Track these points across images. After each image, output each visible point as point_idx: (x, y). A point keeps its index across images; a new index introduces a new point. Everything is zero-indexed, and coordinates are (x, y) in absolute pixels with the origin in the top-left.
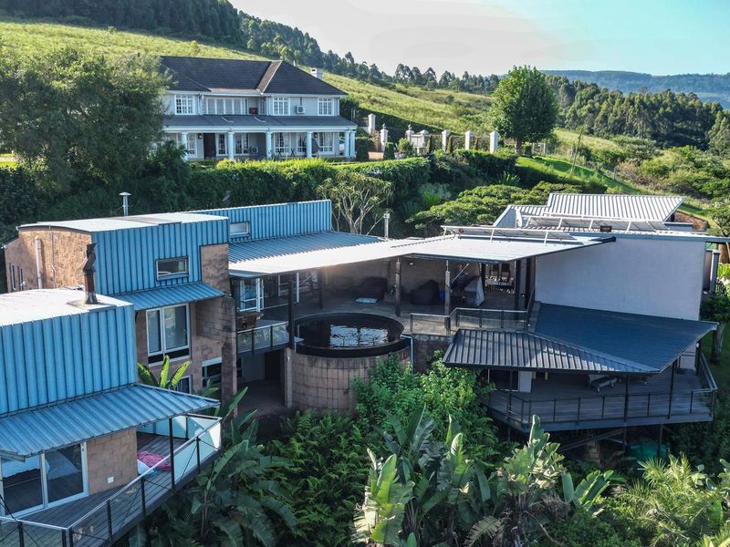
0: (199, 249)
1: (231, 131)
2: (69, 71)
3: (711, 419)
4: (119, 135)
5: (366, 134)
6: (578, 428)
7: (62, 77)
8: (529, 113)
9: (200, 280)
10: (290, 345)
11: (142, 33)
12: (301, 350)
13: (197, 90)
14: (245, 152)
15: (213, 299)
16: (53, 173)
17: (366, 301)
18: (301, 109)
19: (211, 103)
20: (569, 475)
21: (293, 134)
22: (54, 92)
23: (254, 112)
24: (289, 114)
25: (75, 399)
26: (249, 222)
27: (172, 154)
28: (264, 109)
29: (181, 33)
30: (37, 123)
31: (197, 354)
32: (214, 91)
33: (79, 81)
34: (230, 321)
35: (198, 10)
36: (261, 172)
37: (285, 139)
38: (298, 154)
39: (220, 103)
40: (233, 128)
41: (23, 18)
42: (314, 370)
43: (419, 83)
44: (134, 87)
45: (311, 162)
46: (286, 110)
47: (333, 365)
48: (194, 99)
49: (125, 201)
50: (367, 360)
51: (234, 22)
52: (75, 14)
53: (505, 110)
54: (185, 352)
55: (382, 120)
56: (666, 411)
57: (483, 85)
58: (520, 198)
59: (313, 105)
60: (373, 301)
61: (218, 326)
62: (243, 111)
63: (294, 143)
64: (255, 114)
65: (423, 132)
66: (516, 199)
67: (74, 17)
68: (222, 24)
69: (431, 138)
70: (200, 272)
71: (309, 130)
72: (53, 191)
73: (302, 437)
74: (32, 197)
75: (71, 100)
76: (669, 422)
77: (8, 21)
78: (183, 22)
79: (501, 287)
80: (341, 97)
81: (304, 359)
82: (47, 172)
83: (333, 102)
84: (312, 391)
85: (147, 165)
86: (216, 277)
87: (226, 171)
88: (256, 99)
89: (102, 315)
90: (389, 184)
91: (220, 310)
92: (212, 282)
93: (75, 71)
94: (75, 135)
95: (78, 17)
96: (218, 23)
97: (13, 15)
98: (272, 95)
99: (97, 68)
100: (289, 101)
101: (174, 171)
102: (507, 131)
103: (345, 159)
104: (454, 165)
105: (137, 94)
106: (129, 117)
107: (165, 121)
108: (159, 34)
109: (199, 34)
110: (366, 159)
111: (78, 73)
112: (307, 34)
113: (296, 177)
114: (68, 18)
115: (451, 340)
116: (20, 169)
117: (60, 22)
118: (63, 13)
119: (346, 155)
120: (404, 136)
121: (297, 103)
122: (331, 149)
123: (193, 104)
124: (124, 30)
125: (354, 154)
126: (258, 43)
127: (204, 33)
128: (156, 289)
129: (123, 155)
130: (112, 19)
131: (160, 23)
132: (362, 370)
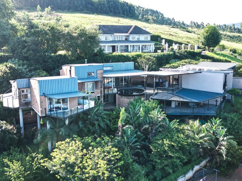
0: (97, 71)
1: (119, 45)
2: (76, 31)
3: (216, 115)
4: (88, 46)
5: (162, 45)
6: (181, 114)
7: (75, 33)
8: (212, 39)
9: (97, 78)
10: (117, 93)
11: (105, 15)
12: (119, 94)
13: (111, 34)
14: (124, 50)
15: (99, 81)
16: (72, 55)
17: (140, 86)
18: (139, 39)
19: (115, 37)
20: (168, 119)
21: (137, 46)
22: (73, 36)
23: (126, 39)
24: (136, 40)
25: (67, 93)
26: (113, 67)
27: (101, 51)
28: (129, 39)
29: (116, 15)
30: (69, 43)
31: (96, 93)
32: (115, 34)
33: (79, 34)
34: (102, 86)
35: (122, 7)
36: (123, 55)
37: (135, 47)
38: (138, 51)
39: (117, 37)
40: (119, 44)
41: (72, 12)
42: (122, 99)
43: (197, 27)
44: (92, 35)
45: (138, 53)
46: (135, 39)
47: (126, 98)
48: (110, 36)
49: (86, 61)
50: (134, 97)
51: (133, 11)
52: (86, 10)
53: (204, 38)
54: (93, 92)
55: (167, 41)
56: (204, 112)
57: (220, 28)
58: (193, 63)
59: (142, 37)
60: (141, 86)
61: (100, 87)
62: (124, 39)
63: (137, 48)
64: (127, 40)
65: (177, 44)
66: (192, 63)
67: (86, 11)
68: (130, 11)
69: (179, 46)
70: (97, 76)
71: (141, 44)
72: (72, 59)
73: (116, 111)
74: (67, 61)
75: (77, 38)
76: (204, 115)
77: (68, 13)
78: (117, 11)
79: (176, 84)
80: (151, 35)
81: (120, 96)
82: (71, 55)
83: (149, 36)
84: (121, 104)
85: (95, 54)
86: (100, 77)
87: (114, 55)
88: (127, 36)
89: (72, 78)
90: (155, 59)
91: (100, 83)
92: (99, 78)
93: (78, 31)
94: (78, 46)
95: (87, 11)
96: (128, 11)
97: (69, 11)
98: (131, 35)
99: (83, 30)
100: (136, 37)
101: (101, 55)
102: (205, 44)
103: (151, 52)
104: (181, 54)
105: (92, 36)
106: (90, 42)
107: (100, 43)
108: (110, 15)
109: (122, 15)
110: (157, 52)
111: (78, 32)
112: (160, 12)
113: (133, 57)
114: (84, 11)
115: (154, 94)
116: (65, 54)
117: (82, 13)
118: (83, 10)
119: (151, 51)
120: (172, 46)
121: (138, 37)
122: (148, 50)
123: (110, 38)
124: (99, 15)
125: (153, 51)
126: (143, 16)
127: (123, 14)
128: (87, 78)
129: (89, 51)
130: (97, 11)
131: (111, 12)
132: (132, 99)
